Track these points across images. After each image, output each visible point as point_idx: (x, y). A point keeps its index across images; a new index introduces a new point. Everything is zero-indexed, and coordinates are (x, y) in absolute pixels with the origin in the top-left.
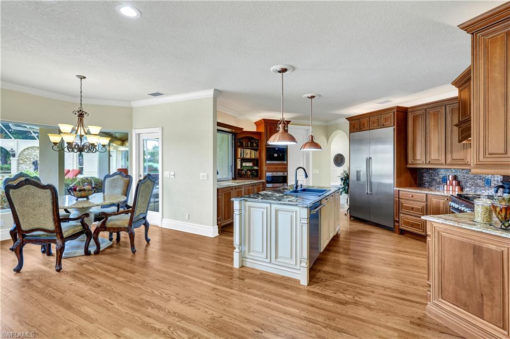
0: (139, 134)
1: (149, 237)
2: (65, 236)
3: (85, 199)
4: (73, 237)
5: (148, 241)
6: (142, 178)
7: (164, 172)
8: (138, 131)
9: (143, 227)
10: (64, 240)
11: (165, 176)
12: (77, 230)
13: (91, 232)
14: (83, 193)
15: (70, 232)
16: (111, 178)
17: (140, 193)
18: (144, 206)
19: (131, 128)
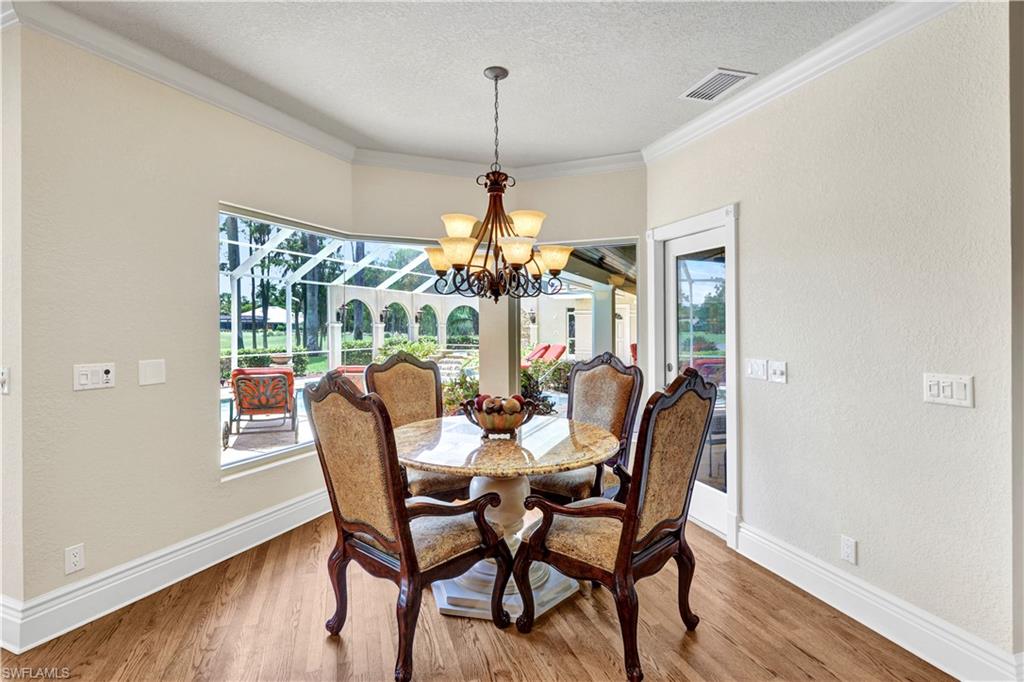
0: (665, 242)
1: (694, 607)
2: (423, 565)
3: (508, 436)
4: (451, 568)
5: (691, 621)
6: (672, 376)
7: (745, 360)
8: (661, 235)
9: (671, 566)
10: (420, 580)
11: (747, 371)
12: (464, 546)
13: (508, 551)
14: (496, 419)
15: (443, 551)
16: (588, 372)
17: (659, 447)
18: (674, 493)
19: (642, 226)
